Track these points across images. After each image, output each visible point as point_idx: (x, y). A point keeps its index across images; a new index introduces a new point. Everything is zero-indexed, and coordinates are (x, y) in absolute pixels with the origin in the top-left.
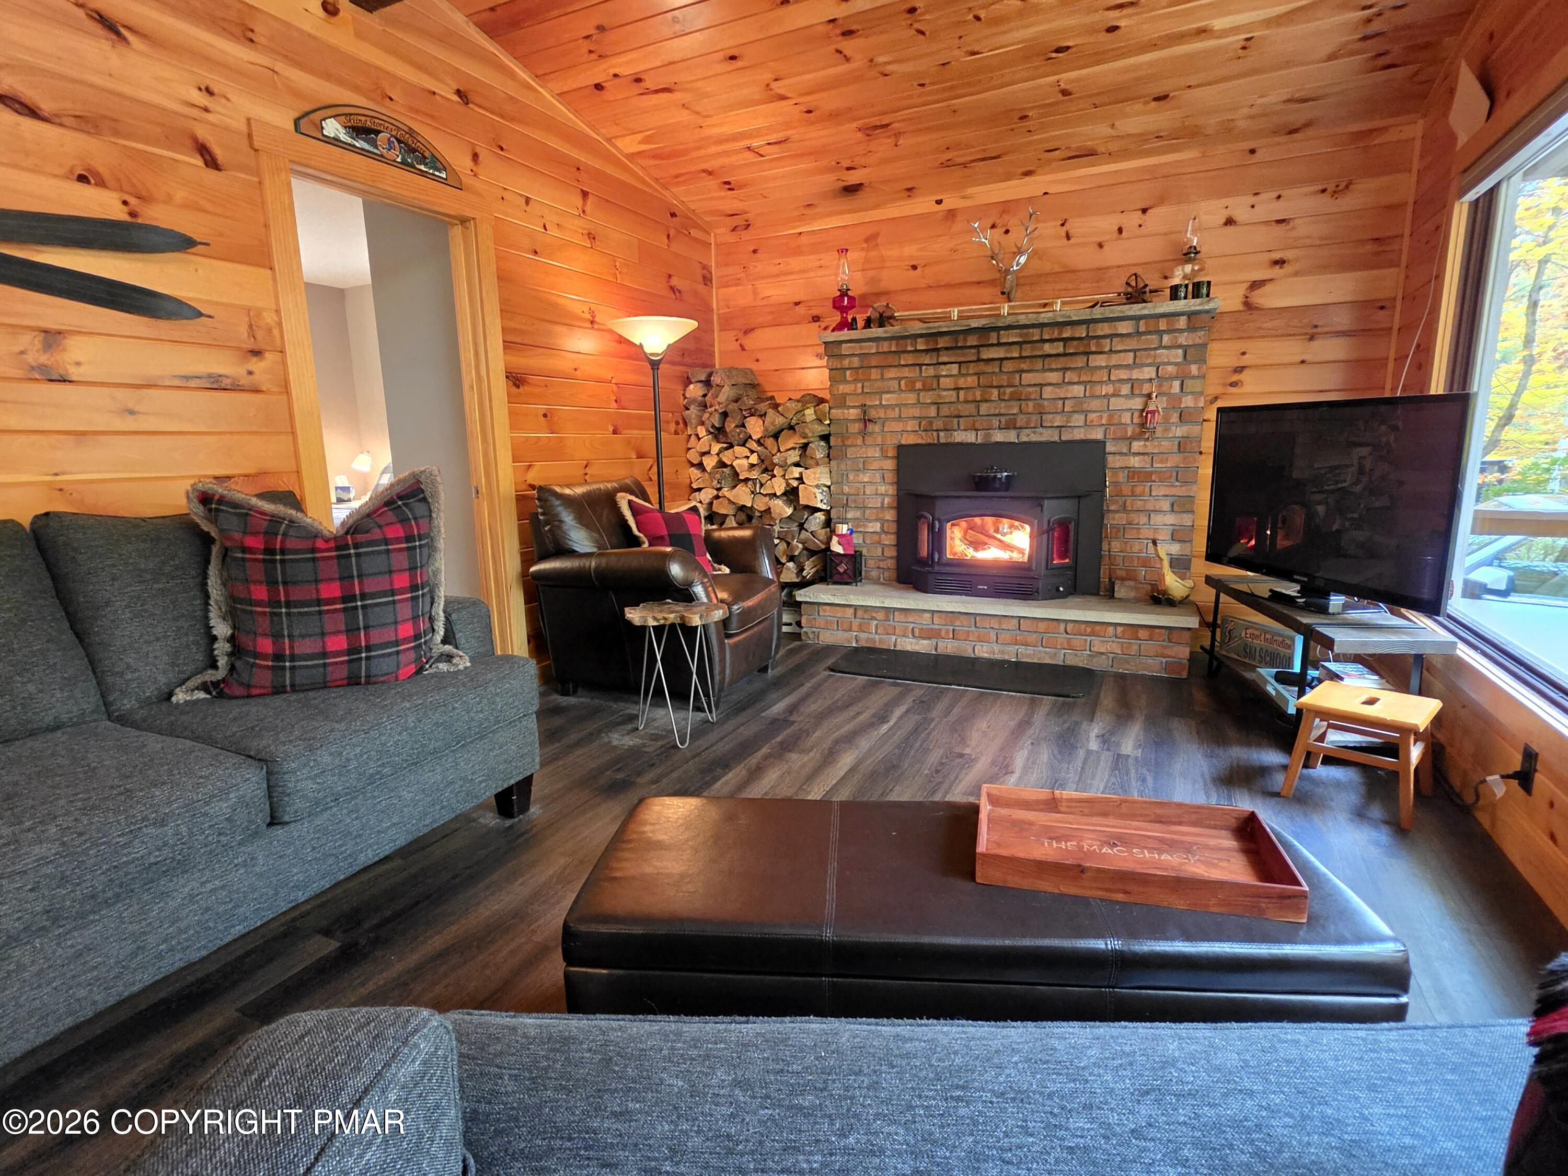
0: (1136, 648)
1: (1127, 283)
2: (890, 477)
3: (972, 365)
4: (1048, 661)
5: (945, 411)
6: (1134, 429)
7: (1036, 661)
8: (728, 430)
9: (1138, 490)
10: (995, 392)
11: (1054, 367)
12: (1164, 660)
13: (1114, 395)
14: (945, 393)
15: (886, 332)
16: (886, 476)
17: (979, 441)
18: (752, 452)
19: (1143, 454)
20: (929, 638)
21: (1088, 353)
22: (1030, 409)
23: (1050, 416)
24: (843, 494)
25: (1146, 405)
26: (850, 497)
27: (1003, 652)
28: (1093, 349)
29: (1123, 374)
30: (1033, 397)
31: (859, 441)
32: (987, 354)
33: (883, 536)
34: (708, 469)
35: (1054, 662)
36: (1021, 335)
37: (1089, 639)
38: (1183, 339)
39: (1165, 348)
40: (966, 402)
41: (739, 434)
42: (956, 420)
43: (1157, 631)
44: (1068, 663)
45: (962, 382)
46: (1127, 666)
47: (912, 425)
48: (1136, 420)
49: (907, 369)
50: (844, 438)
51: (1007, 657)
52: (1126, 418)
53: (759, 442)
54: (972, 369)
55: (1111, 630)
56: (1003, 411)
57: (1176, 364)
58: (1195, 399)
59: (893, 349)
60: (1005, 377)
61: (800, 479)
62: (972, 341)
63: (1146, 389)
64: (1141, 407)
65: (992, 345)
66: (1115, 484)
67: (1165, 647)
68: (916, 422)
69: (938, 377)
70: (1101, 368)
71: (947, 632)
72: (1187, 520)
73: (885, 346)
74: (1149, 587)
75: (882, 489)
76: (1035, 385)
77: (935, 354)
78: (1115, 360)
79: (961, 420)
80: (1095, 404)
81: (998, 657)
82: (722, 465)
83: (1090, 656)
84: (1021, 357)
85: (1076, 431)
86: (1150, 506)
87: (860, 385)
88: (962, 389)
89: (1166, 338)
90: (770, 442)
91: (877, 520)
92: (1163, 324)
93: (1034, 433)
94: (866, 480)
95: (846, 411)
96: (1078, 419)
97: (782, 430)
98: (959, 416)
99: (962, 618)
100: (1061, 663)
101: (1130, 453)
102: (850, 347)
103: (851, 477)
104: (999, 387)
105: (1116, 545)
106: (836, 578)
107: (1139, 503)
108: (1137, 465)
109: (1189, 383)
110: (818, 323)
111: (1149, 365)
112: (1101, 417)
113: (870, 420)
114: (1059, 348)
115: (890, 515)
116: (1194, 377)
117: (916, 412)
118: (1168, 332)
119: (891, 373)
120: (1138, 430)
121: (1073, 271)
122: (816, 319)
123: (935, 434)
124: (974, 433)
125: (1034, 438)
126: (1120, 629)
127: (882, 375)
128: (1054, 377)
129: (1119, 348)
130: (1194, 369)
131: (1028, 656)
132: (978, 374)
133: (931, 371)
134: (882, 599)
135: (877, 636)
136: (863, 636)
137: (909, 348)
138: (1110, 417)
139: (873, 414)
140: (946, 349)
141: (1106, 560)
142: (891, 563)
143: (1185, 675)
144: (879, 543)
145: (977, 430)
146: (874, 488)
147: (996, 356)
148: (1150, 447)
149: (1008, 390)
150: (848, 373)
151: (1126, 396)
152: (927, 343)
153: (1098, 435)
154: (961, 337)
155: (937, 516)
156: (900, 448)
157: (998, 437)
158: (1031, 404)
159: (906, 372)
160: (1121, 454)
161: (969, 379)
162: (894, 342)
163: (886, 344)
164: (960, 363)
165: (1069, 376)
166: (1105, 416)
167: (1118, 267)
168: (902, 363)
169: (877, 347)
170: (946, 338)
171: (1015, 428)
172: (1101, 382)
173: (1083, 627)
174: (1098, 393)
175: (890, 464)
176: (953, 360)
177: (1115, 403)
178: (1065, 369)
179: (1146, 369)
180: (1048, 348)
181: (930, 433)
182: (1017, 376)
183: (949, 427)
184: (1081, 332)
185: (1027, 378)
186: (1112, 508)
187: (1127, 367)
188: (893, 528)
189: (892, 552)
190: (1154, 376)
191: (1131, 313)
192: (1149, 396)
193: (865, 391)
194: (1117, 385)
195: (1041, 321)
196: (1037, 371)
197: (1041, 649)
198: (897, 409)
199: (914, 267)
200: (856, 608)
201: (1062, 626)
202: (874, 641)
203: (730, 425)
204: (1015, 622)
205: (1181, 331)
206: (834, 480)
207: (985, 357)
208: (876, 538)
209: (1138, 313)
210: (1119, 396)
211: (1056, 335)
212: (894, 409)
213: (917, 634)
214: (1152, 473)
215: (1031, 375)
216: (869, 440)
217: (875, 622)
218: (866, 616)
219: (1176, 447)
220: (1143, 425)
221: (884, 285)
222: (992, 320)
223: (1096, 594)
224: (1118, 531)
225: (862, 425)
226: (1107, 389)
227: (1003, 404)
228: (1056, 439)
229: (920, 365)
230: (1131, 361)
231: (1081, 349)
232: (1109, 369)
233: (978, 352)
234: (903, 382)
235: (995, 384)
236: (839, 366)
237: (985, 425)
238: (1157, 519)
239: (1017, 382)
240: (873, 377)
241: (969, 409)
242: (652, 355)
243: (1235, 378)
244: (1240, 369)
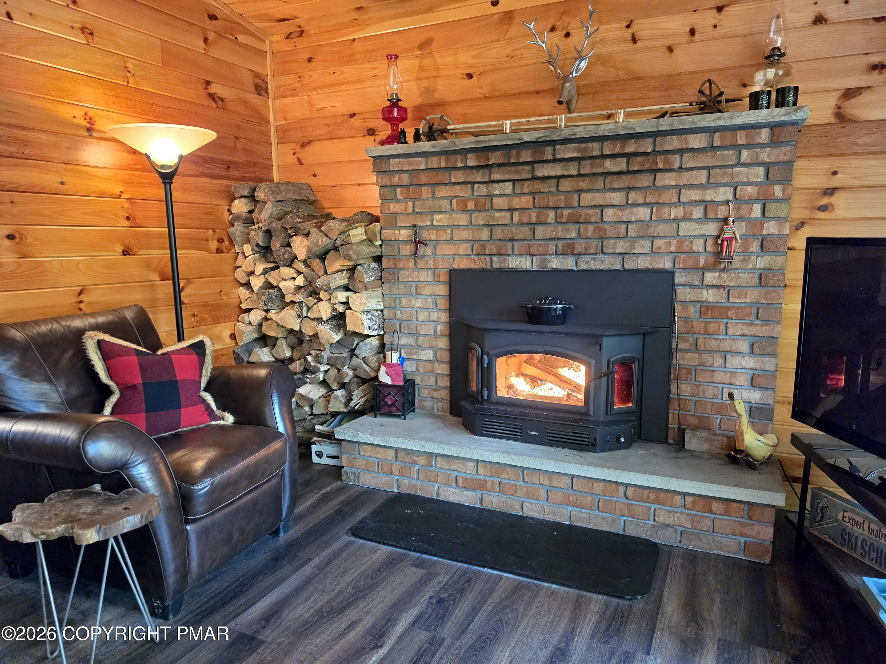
0: (709, 523)
1: (700, 91)
2: (443, 303)
3: (527, 183)
4: (605, 528)
5: (499, 233)
6: (707, 259)
7: (591, 526)
8: (273, 249)
9: (713, 327)
10: (552, 214)
11: (616, 185)
12: (743, 540)
13: (684, 219)
14: (498, 214)
15: (434, 146)
16: (438, 302)
17: (535, 267)
18: (300, 273)
19: (718, 287)
20: (474, 490)
21: (654, 171)
22: (590, 234)
23: (612, 242)
24: (396, 319)
25: (722, 230)
26: (404, 324)
27: (554, 513)
28: (661, 166)
29: (695, 195)
30: (593, 220)
31: (411, 264)
32: (542, 171)
33: (436, 365)
34: (256, 289)
35: (612, 530)
36: (579, 150)
37: (653, 507)
38: (765, 155)
39: (744, 165)
40: (521, 224)
41: (284, 255)
42: (509, 245)
43: (735, 505)
44: (628, 532)
45: (516, 203)
46: (698, 543)
47: (465, 248)
48: (710, 248)
49: (458, 187)
50: (396, 259)
51: (558, 520)
52: (698, 245)
53: (304, 262)
54: (527, 187)
55: (678, 498)
56: (560, 235)
57: (756, 184)
58: (779, 225)
59: (443, 165)
60: (563, 198)
61: (346, 304)
62: (526, 156)
63: (722, 212)
64: (714, 233)
65: (547, 161)
66: (687, 319)
67: (743, 525)
68: (469, 245)
69: (491, 196)
70: (669, 187)
71: (493, 483)
72: (769, 364)
73: (434, 162)
74: (725, 440)
75: (435, 315)
76: (595, 206)
77: (486, 171)
78: (685, 178)
79: (516, 244)
80: (662, 229)
81: (549, 517)
82: (269, 286)
83: (654, 526)
84: (580, 175)
85: (641, 259)
86: (726, 346)
87: (410, 204)
88: (516, 209)
89: (745, 154)
90: (316, 263)
91: (431, 347)
92: (741, 138)
93: (594, 260)
94: (419, 305)
95: (397, 232)
96: (643, 246)
97: (329, 251)
98: (512, 240)
99: (509, 469)
100: (621, 532)
101: (703, 285)
102: (399, 163)
103: (404, 302)
104: (556, 208)
105: (686, 389)
106: (385, 409)
107: (713, 342)
108: (710, 299)
109: (772, 207)
110: (372, 138)
111: (726, 185)
112: (669, 243)
113: (420, 242)
114: (621, 164)
115: (443, 343)
116: (778, 200)
117: (467, 234)
118: (748, 146)
119: (442, 192)
120: (711, 259)
121: (639, 78)
122: (371, 132)
123: (488, 258)
124: (529, 258)
125: (594, 265)
126: (689, 500)
127: (433, 193)
128: (616, 198)
129: (690, 165)
130: (778, 191)
131: (583, 520)
132: (533, 194)
133: (483, 190)
134: (423, 443)
135: (419, 484)
136: (405, 481)
137: (459, 165)
138: (680, 243)
139: (424, 235)
140: (499, 165)
141: (674, 405)
142: (444, 394)
143: (767, 560)
144: (432, 371)
145: (532, 255)
146: (427, 314)
147: (552, 173)
148: (726, 280)
149: (566, 212)
150: (399, 190)
151: (698, 221)
152: (478, 159)
153: (666, 264)
154: (514, 152)
155: (486, 350)
156: (453, 273)
157: (555, 263)
158: (590, 228)
159: (458, 191)
160: (692, 286)
161: (524, 199)
162: (443, 158)
163: (435, 159)
164: (514, 181)
165: (634, 196)
166: (674, 242)
167: (691, 73)
168: (453, 180)
169: (426, 163)
170: (498, 153)
171: (573, 254)
172: (670, 204)
173: (646, 492)
174: (666, 216)
175: (442, 290)
176: (506, 177)
177: (686, 228)
178: (629, 189)
179: (722, 190)
180: (609, 165)
181: (482, 257)
182: (576, 196)
183: (503, 251)
184: (647, 146)
185: (587, 198)
186: (682, 346)
187: (699, 186)
188: (445, 356)
189: (445, 382)
190: (730, 197)
191: (704, 124)
192: (725, 221)
193: (417, 210)
194: (688, 208)
195: (601, 133)
196: (597, 191)
197: (597, 513)
198: (449, 231)
199: (470, 76)
200: (397, 450)
201: (621, 490)
202: (415, 487)
203: (276, 245)
204: (567, 480)
205: (763, 146)
206: (387, 304)
207: (540, 175)
208: (429, 366)
209: (712, 124)
210: (691, 220)
211: (618, 150)
212: (445, 231)
213: (461, 483)
214: (727, 308)
215: (590, 196)
216: (421, 263)
217: (417, 467)
218: (407, 460)
219: (757, 280)
220: (718, 254)
221: (439, 96)
222: (547, 133)
223: (665, 441)
224: (689, 372)
225: (413, 247)
226: (676, 212)
227: (560, 228)
228: (619, 267)
229: (473, 183)
230: (704, 180)
231: (647, 166)
232: (679, 188)
233: (533, 169)
234: (454, 202)
235: (551, 204)
236: (388, 183)
237: (541, 250)
238: (734, 362)
239: (576, 204)
240: (424, 195)
241: (523, 232)
242: (162, 167)
243: (825, 201)
244: (830, 191)
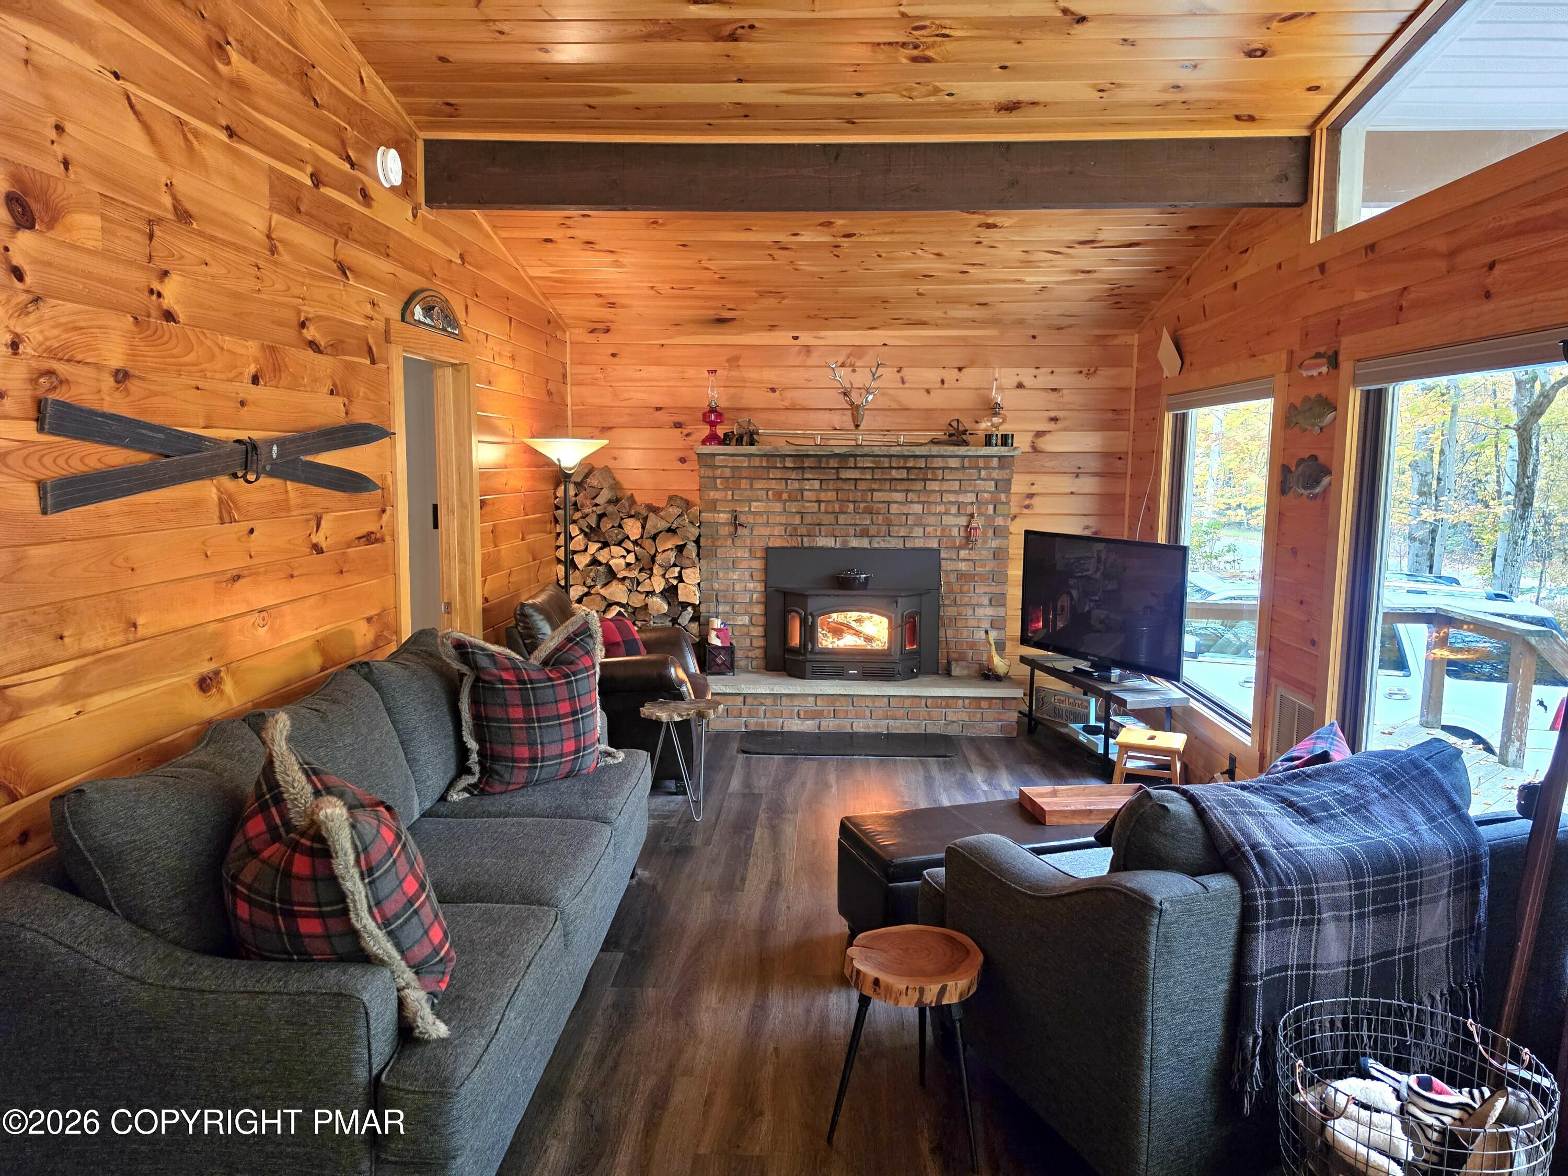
0: (979, 715)
1: (950, 424)
2: (759, 575)
3: (831, 482)
4: (913, 731)
5: (808, 519)
6: (960, 542)
7: (903, 732)
8: (604, 530)
9: (965, 588)
10: (851, 506)
11: (899, 488)
12: (1000, 724)
13: (945, 513)
14: (808, 504)
15: (759, 450)
16: (754, 574)
17: (838, 546)
18: (628, 552)
19: (968, 560)
20: (813, 719)
21: (925, 480)
22: (880, 522)
23: (896, 528)
24: (713, 589)
25: (970, 522)
26: (720, 594)
27: (876, 726)
28: (930, 477)
29: (952, 498)
30: (882, 511)
31: (729, 542)
32: (844, 474)
33: (752, 628)
34: (581, 567)
35: (917, 732)
36: (874, 462)
37: (944, 710)
38: (996, 474)
39: (983, 480)
40: (827, 512)
41: (617, 535)
42: (817, 528)
43: (994, 701)
44: (929, 731)
45: (823, 496)
46: (974, 731)
47: (778, 531)
48: (962, 534)
49: (774, 482)
50: (714, 539)
51: (880, 731)
52: (955, 532)
53: (635, 543)
54: (831, 485)
55: (960, 702)
56: (858, 522)
57: (990, 492)
58: (1005, 520)
59: (764, 464)
60: (860, 494)
61: (680, 579)
62: (833, 463)
63: (969, 510)
64: (965, 524)
65: (850, 468)
66: (948, 583)
67: (1000, 714)
68: (783, 528)
69: (802, 491)
70: (935, 491)
71: (829, 711)
72: (1001, 612)
73: (756, 462)
74: (977, 666)
75: (751, 586)
76: (884, 502)
77: (800, 471)
78: (946, 486)
79: (823, 528)
80: (931, 520)
81: (872, 730)
82: (595, 562)
83: (945, 724)
84: (873, 479)
85: (917, 540)
86: (974, 601)
87: (730, 493)
88: (823, 501)
89: (983, 472)
90: (648, 543)
91: (746, 613)
92: (981, 463)
93: (884, 541)
94: (735, 577)
95: (716, 515)
96: (918, 532)
97: (660, 532)
98: (819, 525)
99: (842, 699)
100: (923, 732)
101: (958, 559)
102: (724, 460)
103: (721, 575)
104: (854, 502)
105: (950, 633)
106: (714, 670)
107: (966, 599)
108: (964, 569)
109: (999, 507)
110: (680, 430)
111: (971, 492)
112: (936, 530)
113: (740, 525)
114: (903, 474)
115: (758, 610)
116: (1003, 503)
117: (783, 520)
118: (984, 468)
119: (759, 484)
120: (964, 541)
121: (907, 409)
122: (678, 425)
123: (799, 539)
124: (833, 539)
125: (883, 545)
126: (967, 701)
127: (751, 485)
128: (899, 496)
129: (948, 478)
130: (1003, 497)
131: (897, 728)
132: (837, 490)
133: (796, 485)
134: (771, 687)
135: (765, 720)
136: (752, 721)
137: (779, 465)
138: (943, 530)
139: (742, 519)
140: (811, 468)
141: (943, 645)
142: (759, 653)
143: (1014, 734)
144: (748, 634)
145: (836, 537)
146: (743, 585)
147: (852, 477)
148: (974, 555)
149: (862, 505)
150: (718, 481)
151: (954, 515)
152: (794, 462)
153: (935, 545)
154: (824, 459)
155: (809, 611)
156: (768, 550)
157: (854, 543)
158: (880, 517)
159: (773, 484)
160: (951, 559)
161: (829, 494)
162: (764, 459)
163: (757, 459)
164: (821, 480)
165: (911, 496)
166: (939, 529)
167: (942, 410)
168: (771, 476)
169: (749, 462)
170: (812, 459)
171: (868, 536)
172: (935, 503)
173: (940, 701)
174: (934, 511)
175: (758, 564)
176: (816, 477)
177: (948, 520)
178: (907, 491)
179: (969, 495)
180: (894, 473)
181: (794, 538)
182: (869, 494)
183: (812, 534)
184: (921, 463)
185: (878, 496)
186: (946, 602)
187: (954, 492)
188: (761, 620)
189: (760, 643)
190: (974, 500)
191: (960, 453)
192: (972, 516)
193: (736, 498)
194: (948, 506)
195: (892, 453)
196: (885, 491)
197: (907, 721)
198: (765, 516)
199: (773, 390)
200: (745, 696)
201: (923, 701)
202: (762, 724)
203: (606, 525)
204: (886, 700)
205: (994, 468)
206: (704, 577)
207: (843, 477)
208: (745, 630)
209: (965, 454)
210: (950, 514)
211: (901, 464)
212: (762, 516)
213: (802, 715)
214: (975, 575)
215: (880, 494)
216: (738, 542)
217: (764, 708)
218: (755, 703)
219: (992, 555)
220: (968, 538)
221: (743, 403)
222: (852, 448)
223: (937, 673)
224: (951, 621)
225: (732, 529)
226: (940, 508)
227: (858, 516)
228: (902, 546)
229: (786, 480)
230: (957, 488)
231: (921, 476)
232: (942, 493)
233: (838, 473)
234: (770, 493)
235: (851, 499)
236: (711, 475)
237: (843, 533)
238: (980, 612)
239: (869, 499)
240: (743, 486)
241: (830, 519)
242: (566, 468)
243: (1027, 502)
244: (1031, 496)
